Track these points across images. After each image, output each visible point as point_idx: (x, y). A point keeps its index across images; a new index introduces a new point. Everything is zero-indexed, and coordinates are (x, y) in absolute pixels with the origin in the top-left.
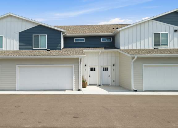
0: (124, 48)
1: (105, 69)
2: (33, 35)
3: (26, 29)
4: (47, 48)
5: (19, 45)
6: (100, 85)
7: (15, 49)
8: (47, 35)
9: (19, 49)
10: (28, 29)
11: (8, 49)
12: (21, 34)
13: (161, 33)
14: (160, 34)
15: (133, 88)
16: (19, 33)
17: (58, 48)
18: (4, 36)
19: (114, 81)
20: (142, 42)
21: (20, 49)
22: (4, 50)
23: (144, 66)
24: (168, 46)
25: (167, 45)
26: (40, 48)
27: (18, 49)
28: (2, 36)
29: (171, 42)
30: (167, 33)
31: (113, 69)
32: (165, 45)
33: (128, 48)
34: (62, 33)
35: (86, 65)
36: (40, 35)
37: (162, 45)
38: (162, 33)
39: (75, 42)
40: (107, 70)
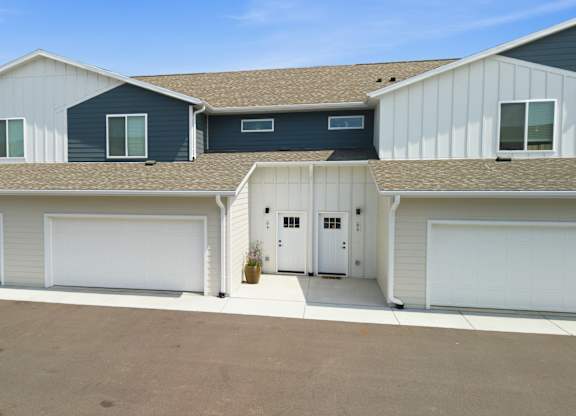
0: (393, 155)
1: (332, 223)
2: (108, 116)
3: (77, 103)
4: (146, 157)
5: (69, 148)
6: (311, 275)
7: (59, 160)
8: (146, 115)
9: (69, 158)
10: (83, 103)
11: (39, 160)
12: (73, 113)
13: (527, 101)
14: (524, 104)
15: (392, 298)
16: (69, 110)
17: (180, 154)
18: (28, 122)
19: (357, 263)
20: (458, 134)
21: (71, 159)
22: (27, 161)
23: (434, 225)
24: (551, 148)
25: (549, 144)
26: (127, 157)
27: (66, 160)
28: (22, 120)
29: (564, 136)
30: (553, 103)
31: (355, 224)
32: (542, 146)
33: (407, 154)
34: (191, 108)
35: (267, 210)
36: (126, 115)
37: (529, 144)
38: (530, 103)
39: (242, 131)
40: (338, 226)
